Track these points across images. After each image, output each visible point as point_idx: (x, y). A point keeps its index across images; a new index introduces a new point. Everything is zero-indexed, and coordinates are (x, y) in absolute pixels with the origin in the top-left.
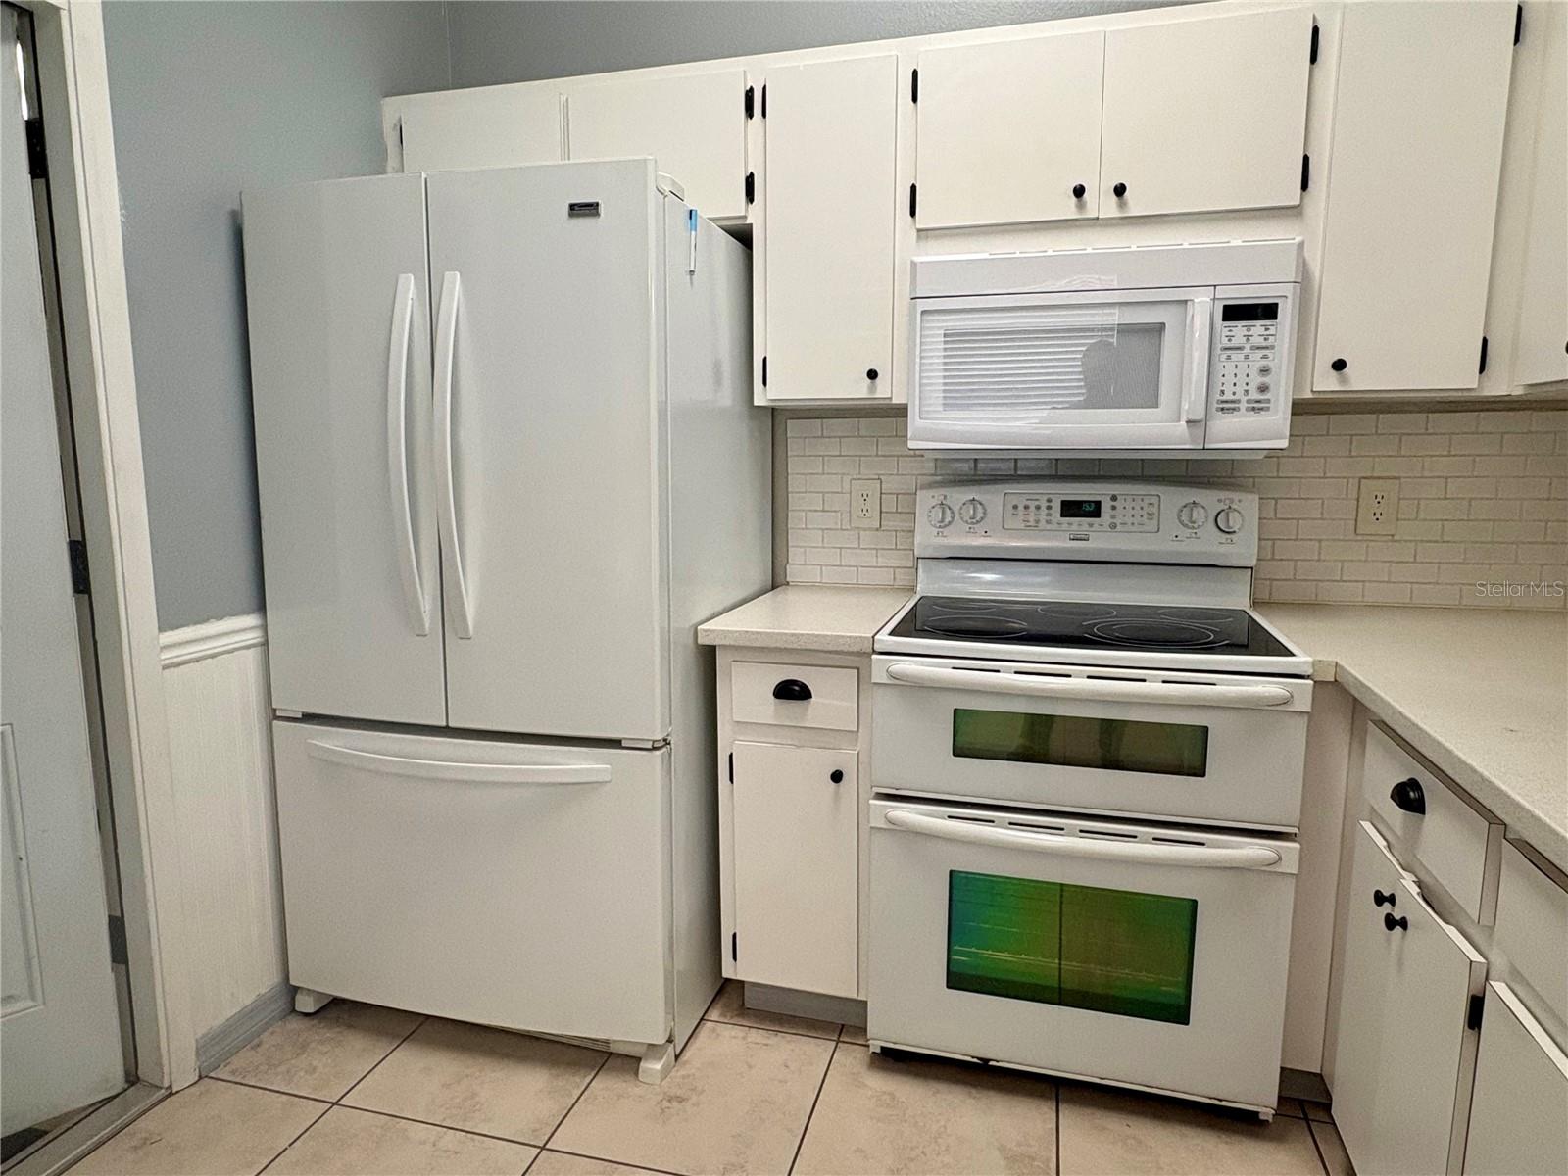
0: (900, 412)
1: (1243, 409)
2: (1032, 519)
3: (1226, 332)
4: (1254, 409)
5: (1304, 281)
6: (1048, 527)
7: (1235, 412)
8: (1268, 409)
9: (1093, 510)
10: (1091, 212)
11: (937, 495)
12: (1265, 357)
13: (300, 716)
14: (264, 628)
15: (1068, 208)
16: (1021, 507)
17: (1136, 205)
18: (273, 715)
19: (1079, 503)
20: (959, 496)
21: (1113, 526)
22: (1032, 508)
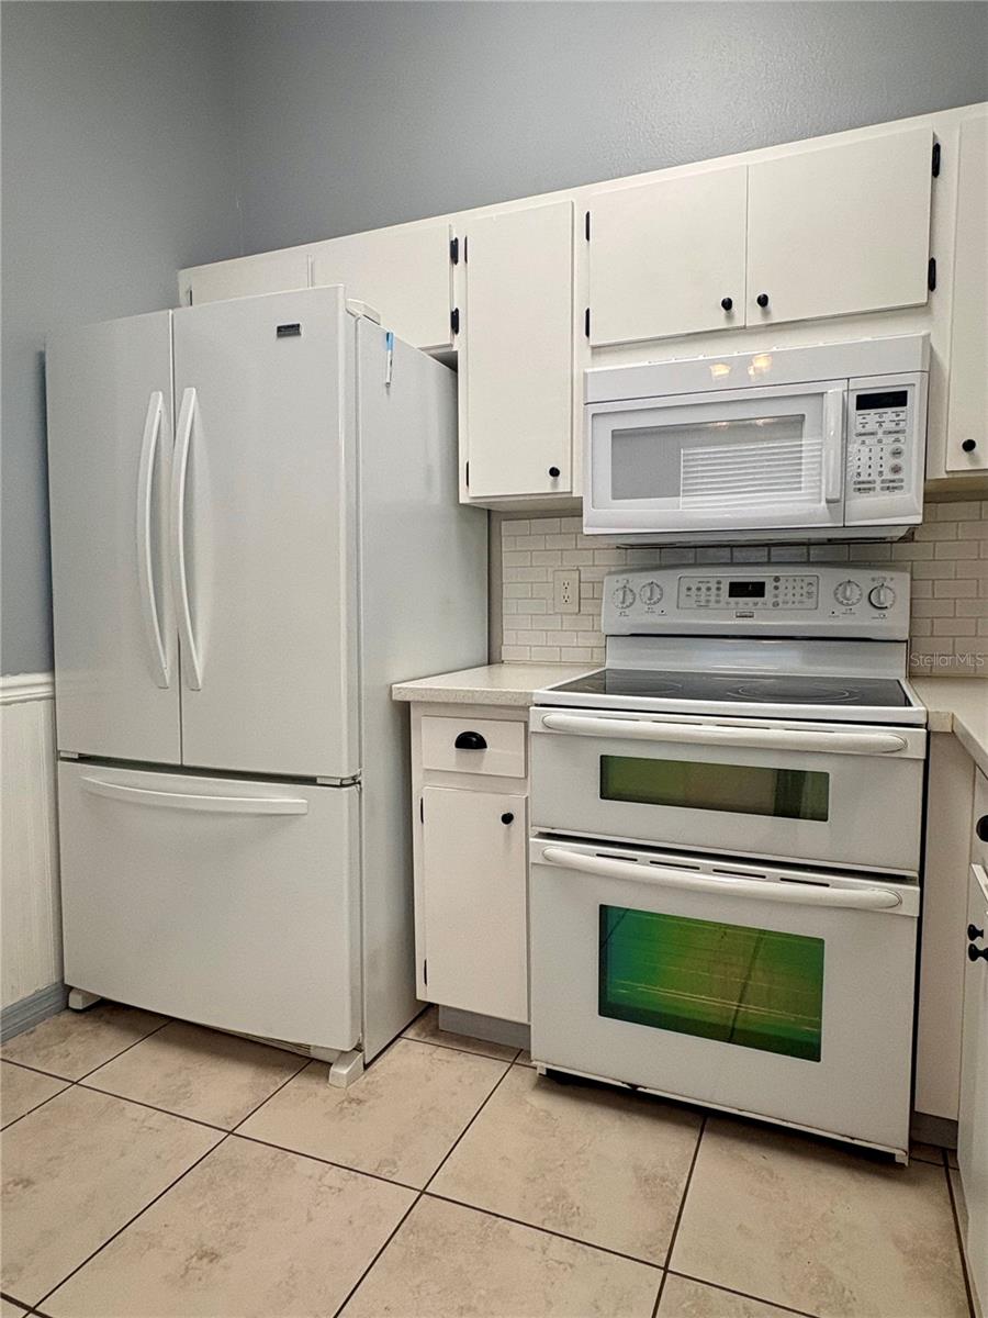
0: (580, 505)
1: (878, 488)
2: (703, 598)
3: (860, 419)
4: (888, 488)
5: (932, 371)
6: (717, 606)
7: (871, 492)
8: (902, 487)
9: (757, 590)
10: (739, 322)
11: (620, 580)
12: (897, 440)
13: (76, 757)
14: (53, 684)
15: (718, 320)
16: (694, 589)
17: (778, 312)
18: (57, 756)
19: (746, 585)
20: (639, 580)
21: (776, 604)
22: (704, 590)
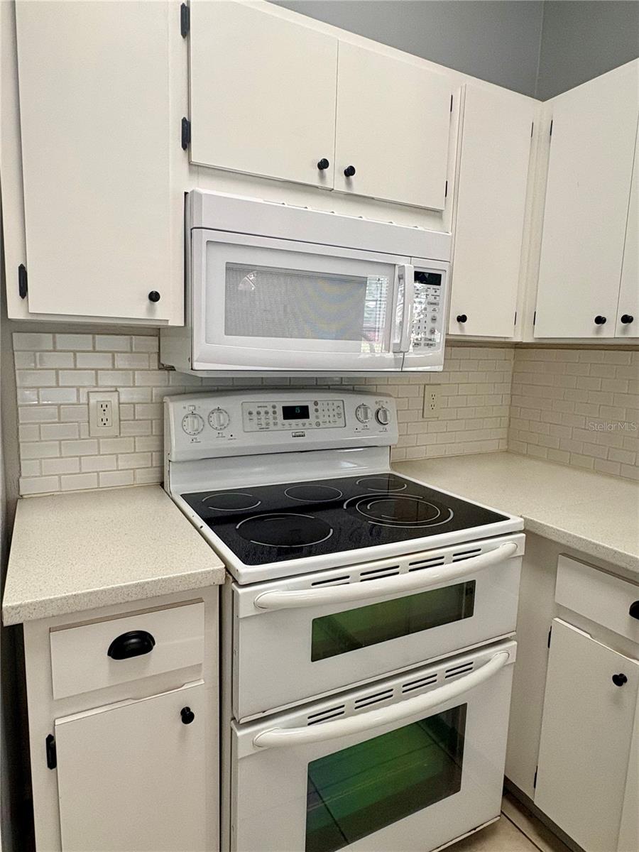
1: (423, 344)
2: (263, 422)
3: (415, 290)
4: (428, 345)
6: (275, 428)
8: (434, 345)
9: (302, 413)
10: (328, 184)
11: (187, 406)
12: (434, 310)
15: (312, 177)
16: (255, 413)
19: (293, 408)
20: (206, 406)
21: (318, 424)
22: (263, 413)
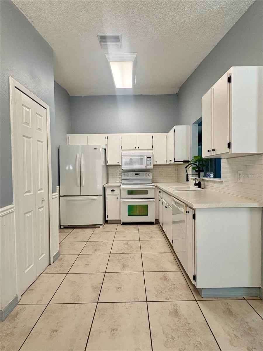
0: (121, 166)
3: (147, 159)
5: (153, 155)
8: (151, 165)
10: (136, 149)
11: (124, 173)
12: (151, 161)
13: (63, 196)
17: (140, 149)
18: (60, 196)
19: (137, 174)
20: (126, 173)
21: (140, 176)
22: (133, 174)
